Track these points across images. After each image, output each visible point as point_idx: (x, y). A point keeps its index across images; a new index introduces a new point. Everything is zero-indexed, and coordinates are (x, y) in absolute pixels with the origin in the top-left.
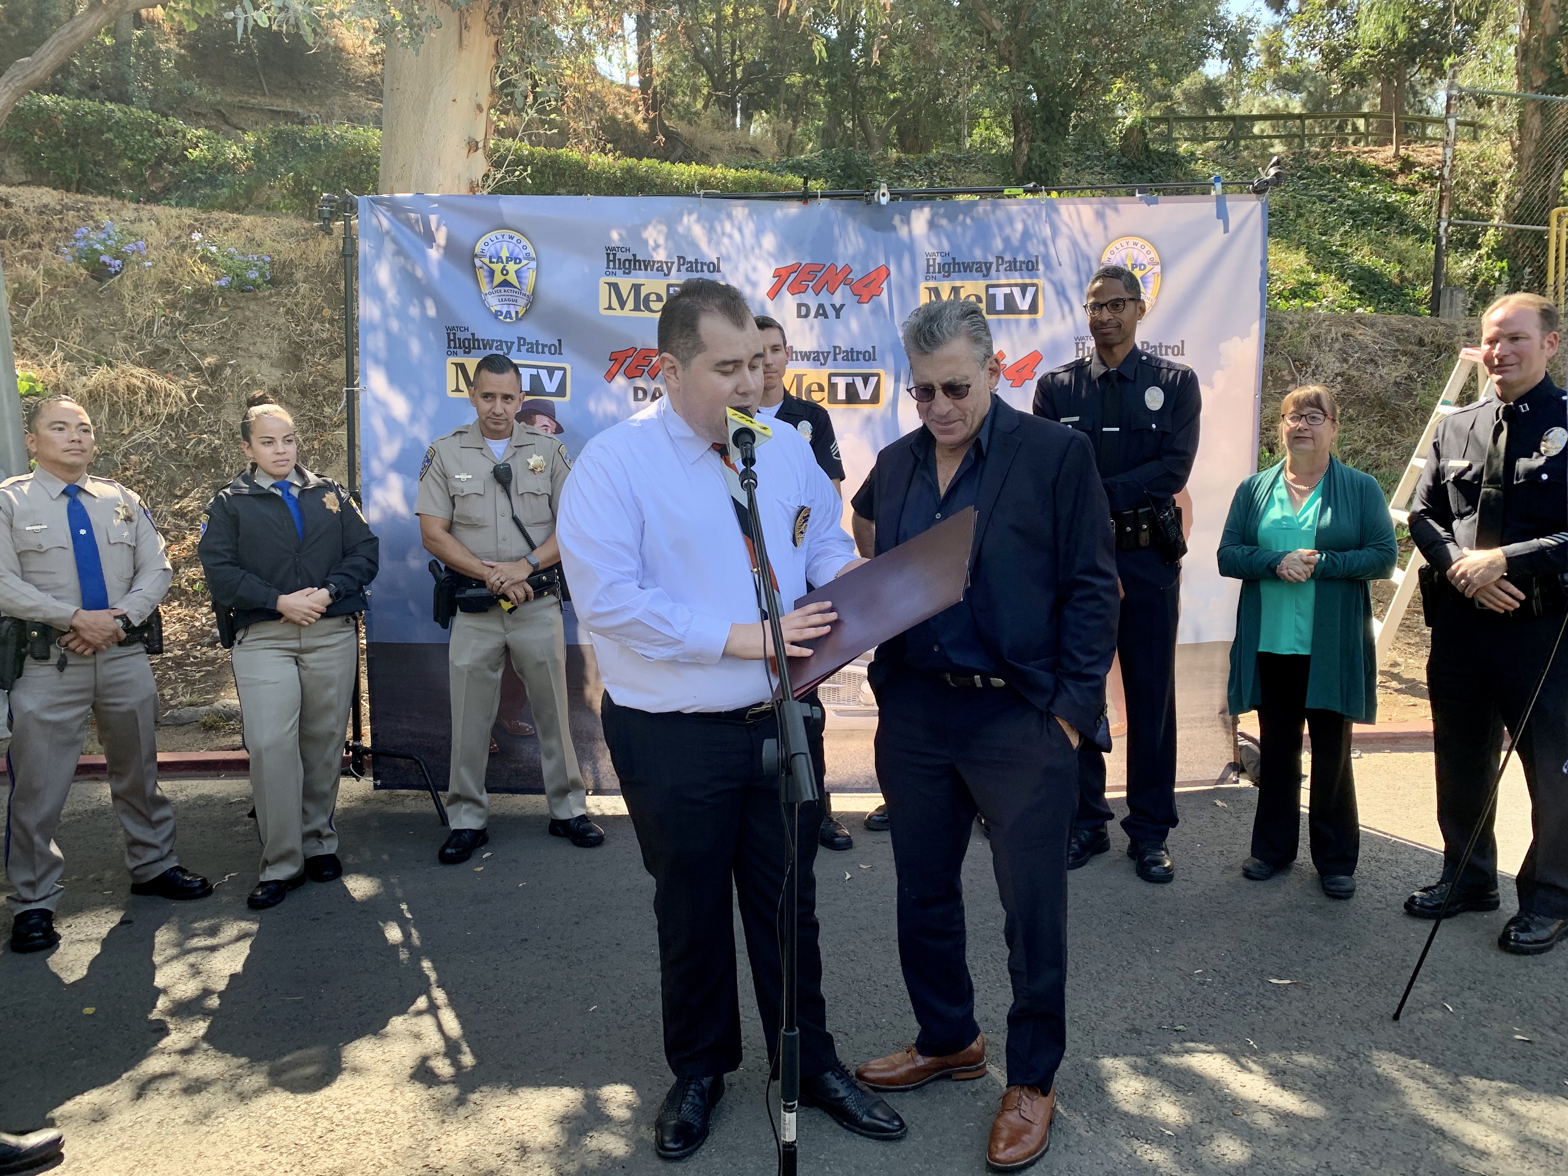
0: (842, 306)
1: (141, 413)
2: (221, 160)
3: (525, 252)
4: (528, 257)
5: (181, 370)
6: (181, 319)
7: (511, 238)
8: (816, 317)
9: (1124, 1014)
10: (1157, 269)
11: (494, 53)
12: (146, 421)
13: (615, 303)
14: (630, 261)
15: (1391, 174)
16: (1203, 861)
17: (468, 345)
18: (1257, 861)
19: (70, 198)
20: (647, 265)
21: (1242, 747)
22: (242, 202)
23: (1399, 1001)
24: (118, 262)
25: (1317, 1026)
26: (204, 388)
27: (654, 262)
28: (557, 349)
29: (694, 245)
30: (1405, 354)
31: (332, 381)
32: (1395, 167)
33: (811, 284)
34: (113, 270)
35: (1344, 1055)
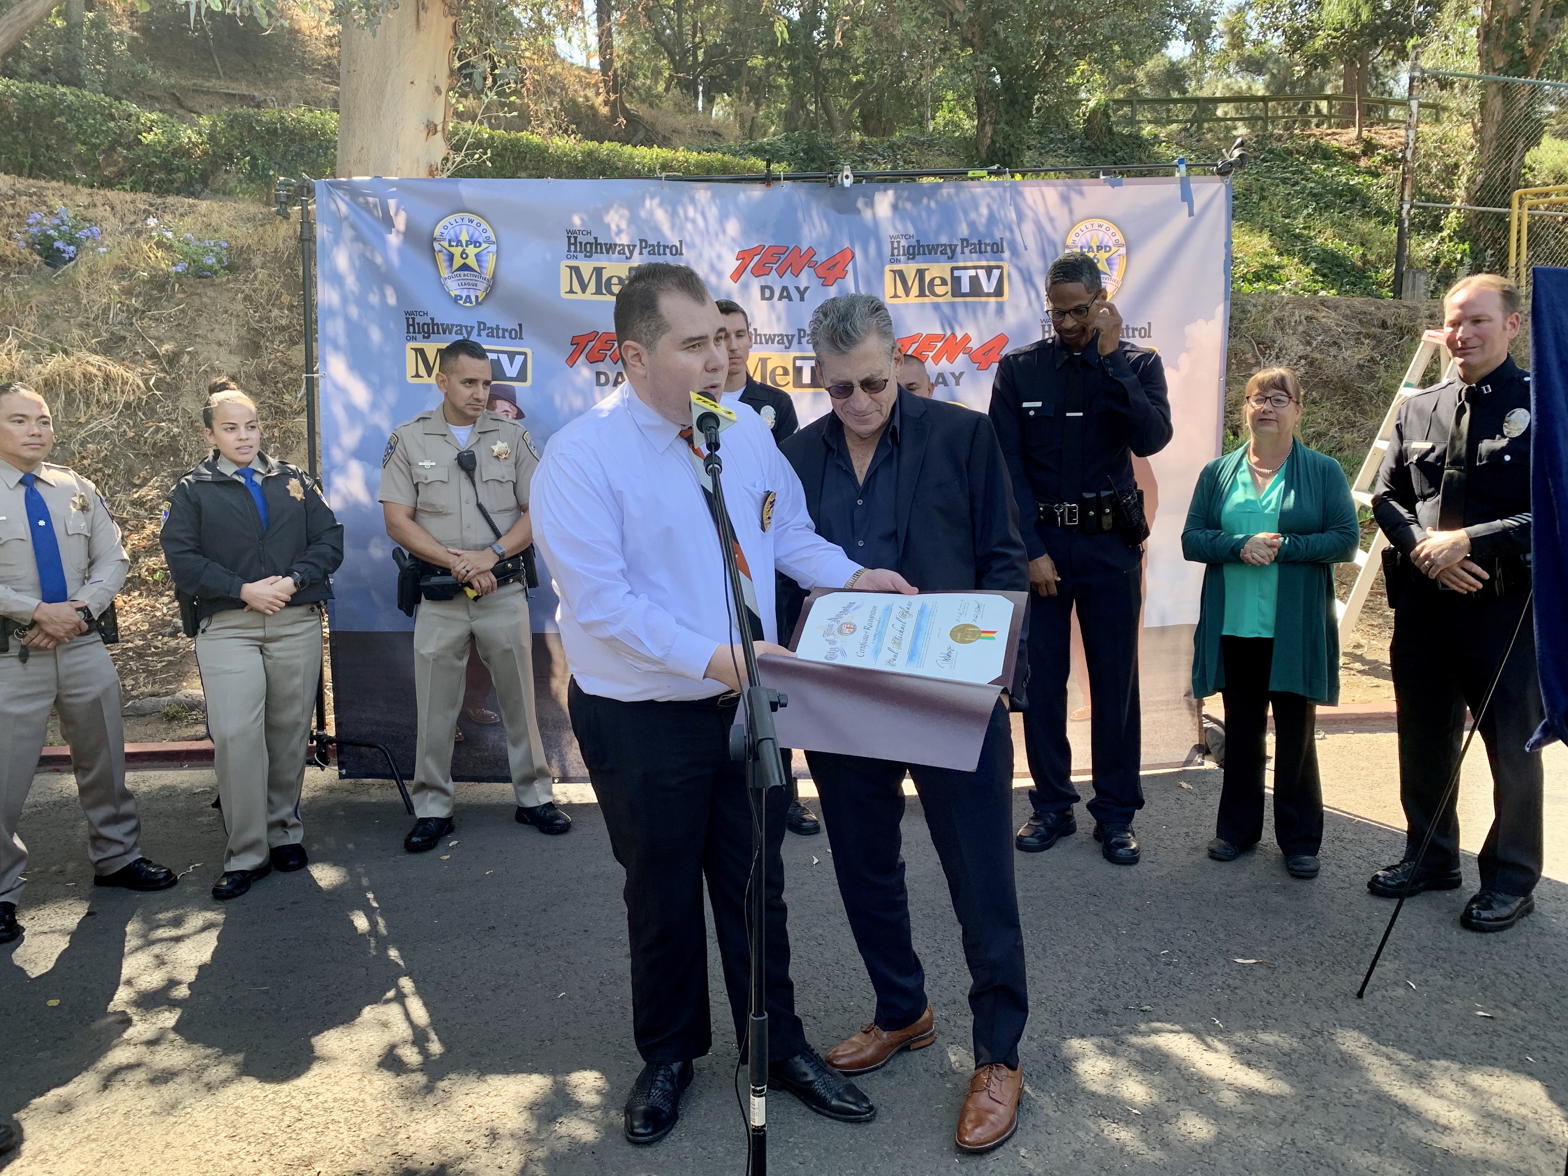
0: (806, 288)
1: (98, 401)
2: (176, 143)
3: (485, 235)
4: (488, 240)
5: (138, 357)
6: (137, 305)
7: (471, 221)
8: (780, 299)
9: (1091, 994)
10: (1123, 250)
11: (451, 33)
12: (103, 409)
13: (576, 287)
14: (591, 244)
15: (1353, 157)
16: (1169, 842)
17: (429, 330)
18: (1222, 842)
19: (22, 183)
20: (610, 248)
21: (1207, 729)
22: (198, 187)
23: (1362, 979)
24: (72, 248)
25: (1282, 1004)
26: (162, 375)
27: (615, 245)
28: (517, 334)
29: (656, 229)
30: (1368, 336)
31: (292, 368)
32: (1357, 149)
33: (775, 266)
34: (67, 256)
35: (1308, 1033)
